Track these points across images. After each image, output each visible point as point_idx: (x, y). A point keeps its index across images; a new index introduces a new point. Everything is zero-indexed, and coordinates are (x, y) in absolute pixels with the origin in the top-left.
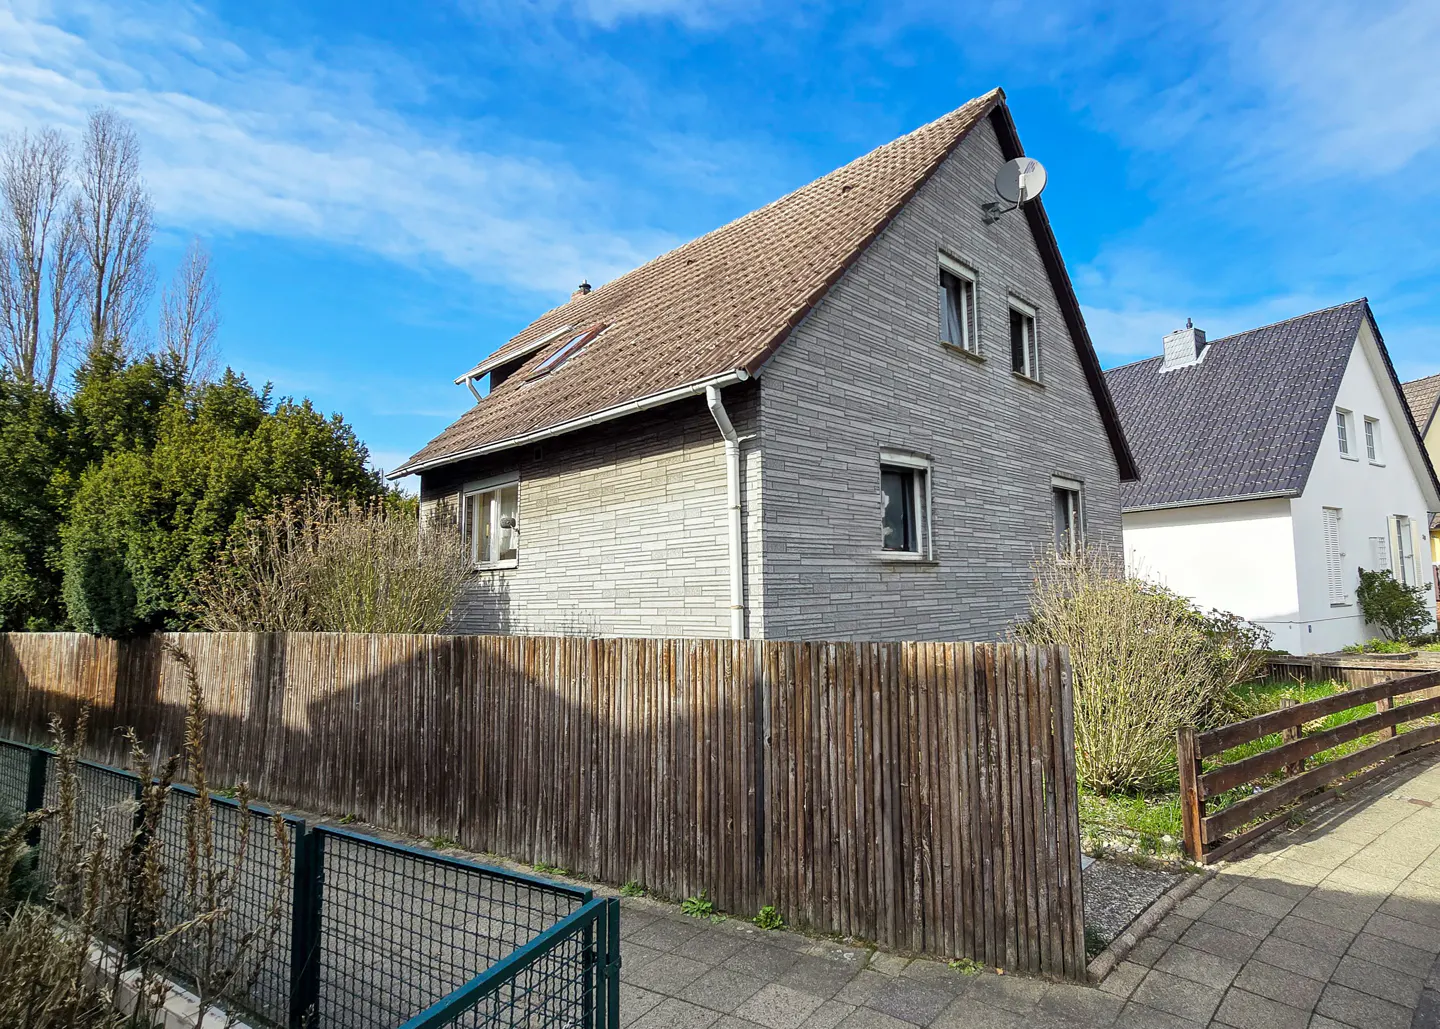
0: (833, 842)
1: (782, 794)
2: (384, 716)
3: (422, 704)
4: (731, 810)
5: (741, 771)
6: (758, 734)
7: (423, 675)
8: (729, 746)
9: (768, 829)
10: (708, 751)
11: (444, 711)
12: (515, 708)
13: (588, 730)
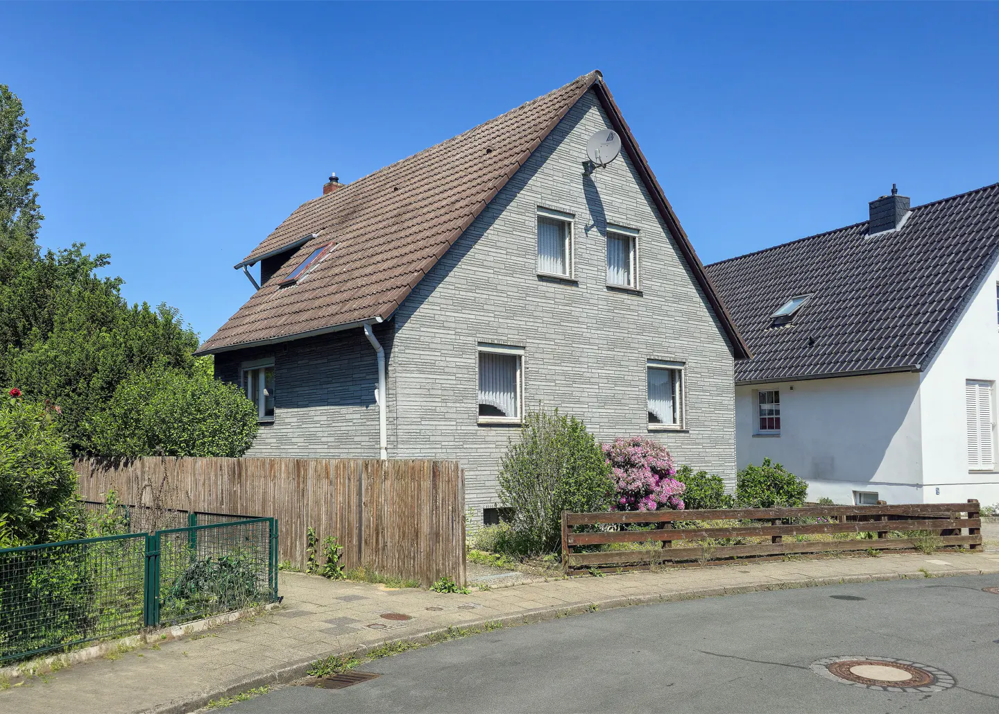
0: (385, 545)
1: (368, 526)
2: (204, 501)
3: (222, 493)
4: (350, 535)
5: (354, 517)
6: (360, 500)
7: (222, 479)
8: (349, 506)
9: (363, 542)
10: (342, 508)
11: (233, 495)
12: (265, 493)
13: (296, 502)
